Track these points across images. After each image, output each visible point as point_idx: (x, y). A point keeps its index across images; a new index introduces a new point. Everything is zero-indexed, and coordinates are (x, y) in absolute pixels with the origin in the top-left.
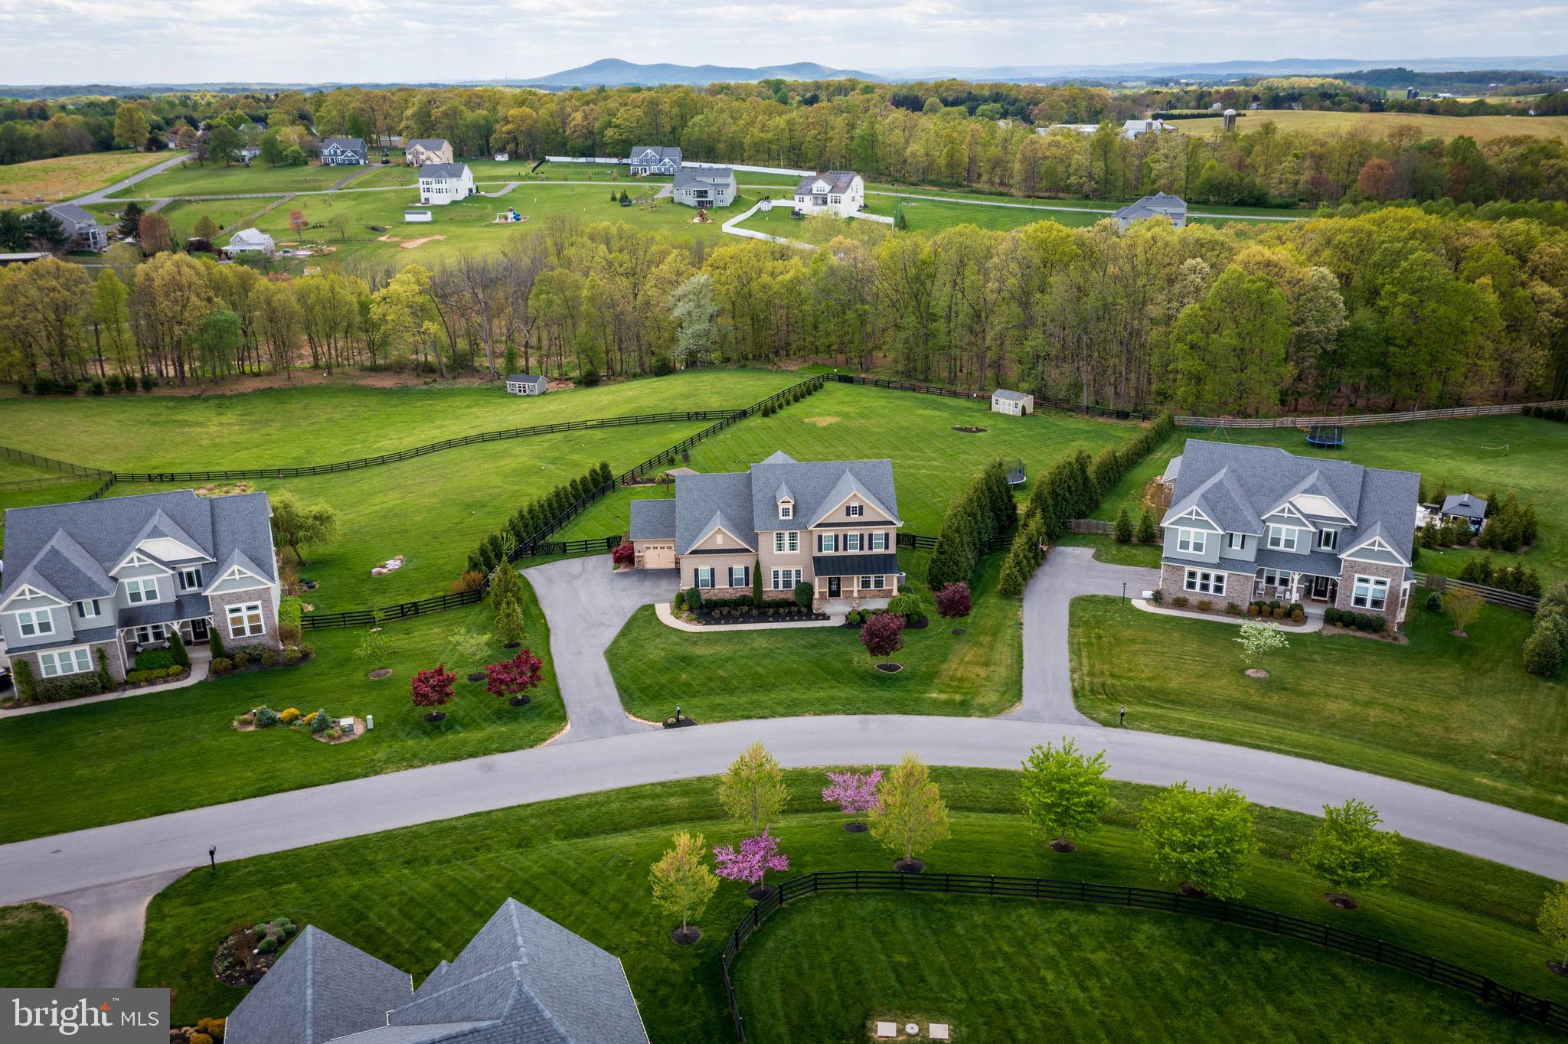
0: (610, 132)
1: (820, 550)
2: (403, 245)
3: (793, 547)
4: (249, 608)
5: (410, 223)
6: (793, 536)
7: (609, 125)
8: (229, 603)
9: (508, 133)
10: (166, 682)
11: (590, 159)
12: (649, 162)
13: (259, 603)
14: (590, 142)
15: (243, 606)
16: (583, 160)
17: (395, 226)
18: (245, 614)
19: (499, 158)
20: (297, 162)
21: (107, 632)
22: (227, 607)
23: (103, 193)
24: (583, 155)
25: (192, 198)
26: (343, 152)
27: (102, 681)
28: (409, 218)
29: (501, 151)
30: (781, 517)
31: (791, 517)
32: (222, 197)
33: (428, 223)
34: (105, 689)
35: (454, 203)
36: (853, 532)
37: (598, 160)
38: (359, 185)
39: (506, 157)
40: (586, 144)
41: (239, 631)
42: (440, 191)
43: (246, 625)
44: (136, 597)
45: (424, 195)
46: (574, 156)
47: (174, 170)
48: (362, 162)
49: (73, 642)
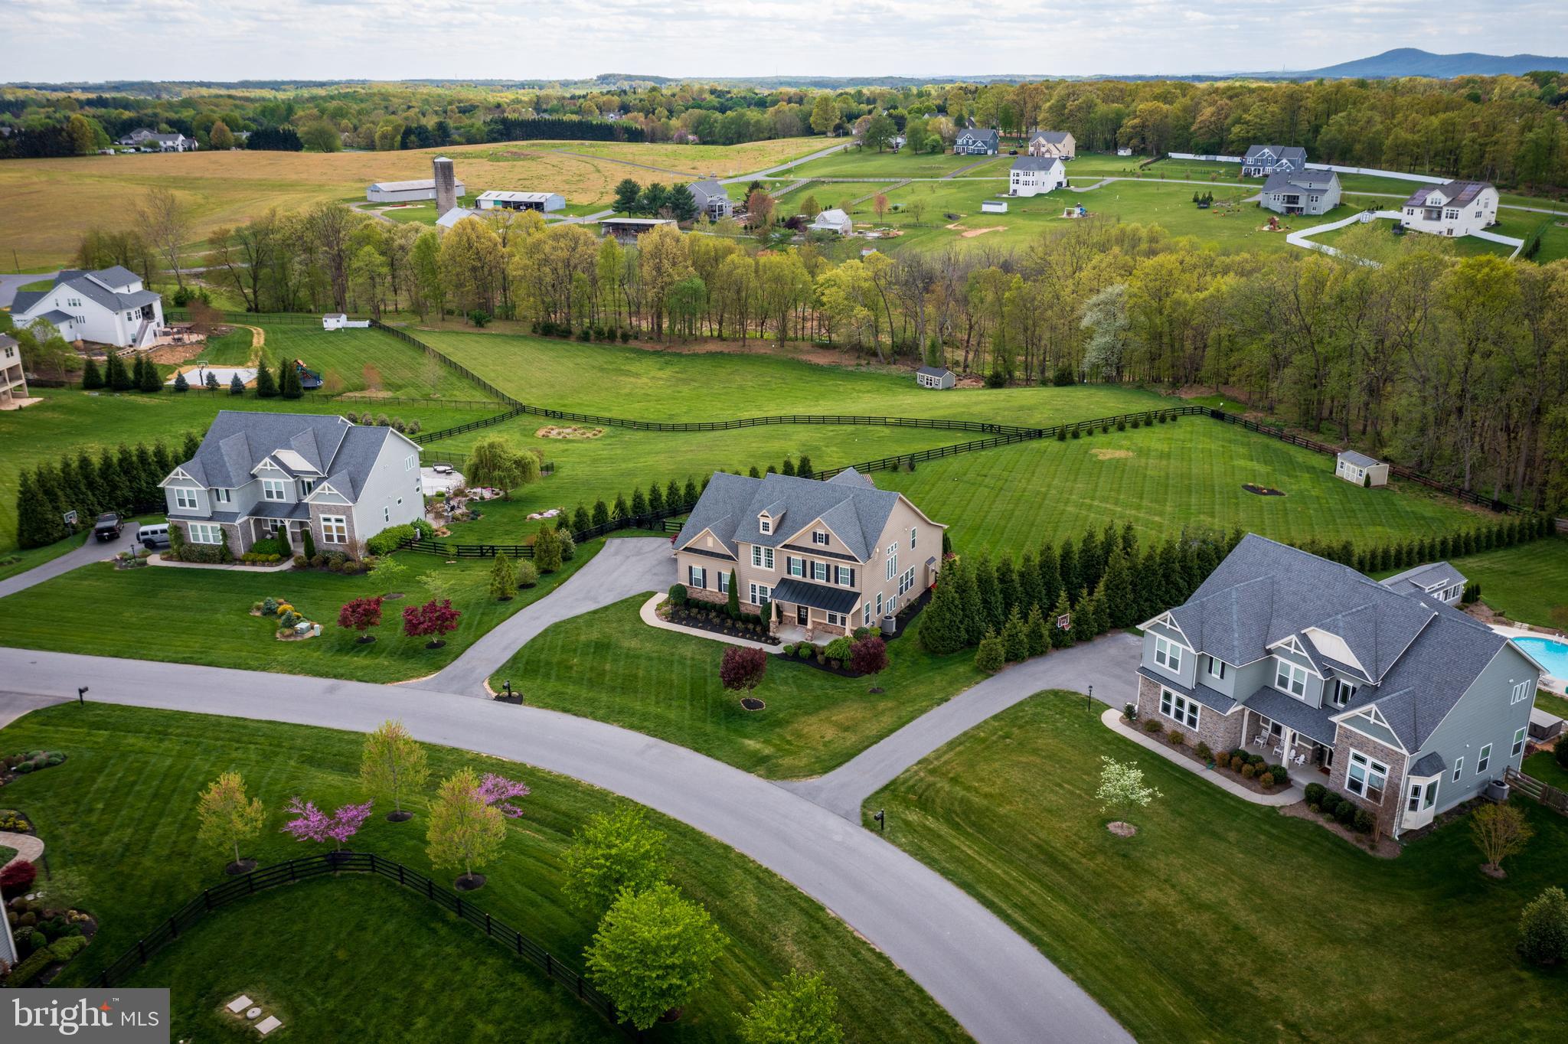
0: (1236, 129)
1: (789, 572)
2: (965, 234)
3: (770, 564)
4: (338, 520)
5: (985, 213)
6: (769, 553)
7: (1238, 121)
8: (323, 512)
9: (1134, 127)
10: (264, 565)
11: (1211, 157)
12: (1264, 163)
13: (343, 517)
14: (1216, 139)
15: (333, 517)
16: (1203, 158)
17: (969, 215)
18: (334, 524)
19: (1121, 153)
20: (935, 149)
21: (233, 516)
22: (322, 516)
23: (764, 173)
24: (1206, 152)
25: (826, 180)
26: (974, 142)
27: (224, 554)
28: (986, 208)
29: (1125, 146)
30: (762, 531)
31: (770, 533)
32: (850, 180)
33: (1001, 214)
34: (222, 561)
35: (1039, 195)
36: (821, 561)
37: (1220, 158)
38: (974, 175)
39: (1129, 152)
40: (1212, 141)
41: (330, 538)
42: (1026, 183)
43: (335, 534)
44: (270, 494)
45: (1013, 187)
46: (1197, 153)
47: (836, 154)
48: (990, 152)
49: (210, 519)
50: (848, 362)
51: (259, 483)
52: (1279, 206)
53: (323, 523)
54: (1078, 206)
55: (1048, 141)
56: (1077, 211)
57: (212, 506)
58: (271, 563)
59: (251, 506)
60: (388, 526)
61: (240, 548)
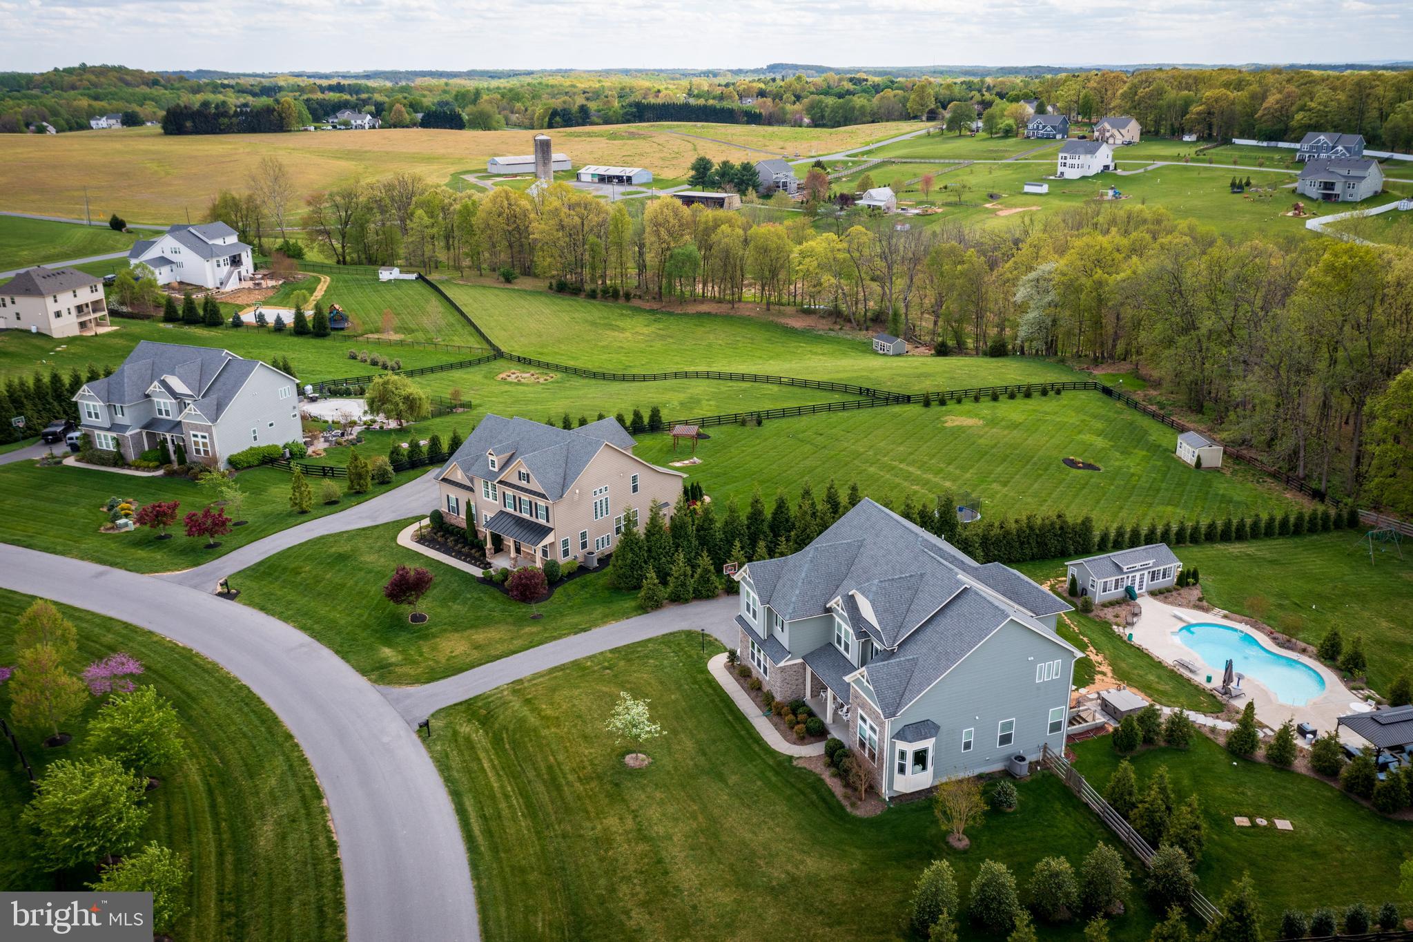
0: (1298, 116)
1: (505, 505)
2: (1000, 213)
3: (494, 497)
4: (204, 437)
5: (1026, 193)
7: (1302, 108)
9: (1198, 114)
10: (144, 471)
11: (1273, 144)
12: (1319, 149)
13: (206, 435)
14: (1282, 126)
15: (199, 434)
16: (1265, 144)
17: (1010, 195)
18: (200, 440)
19: (1186, 138)
20: (1008, 133)
21: (124, 428)
22: (192, 432)
23: (844, 154)
24: (1270, 139)
25: (896, 160)
26: (1044, 127)
27: (118, 459)
28: (1027, 189)
29: (1191, 132)
32: (918, 160)
33: (1040, 195)
34: (115, 465)
35: (1084, 178)
36: (525, 497)
37: (1281, 145)
38: (1035, 158)
39: (1194, 138)
40: (1276, 127)
41: (198, 451)
42: (1072, 166)
43: (202, 449)
44: (160, 412)
45: (1060, 169)
46: (1259, 140)
47: (920, 137)
48: (1059, 137)
49: (109, 430)
50: (823, 325)
51: (151, 401)
52: (1315, 192)
53: (193, 439)
54: (1112, 188)
55: (1113, 127)
56: (1111, 193)
57: (111, 418)
58: (148, 469)
59: (144, 422)
60: (255, 445)
61: (131, 455)
